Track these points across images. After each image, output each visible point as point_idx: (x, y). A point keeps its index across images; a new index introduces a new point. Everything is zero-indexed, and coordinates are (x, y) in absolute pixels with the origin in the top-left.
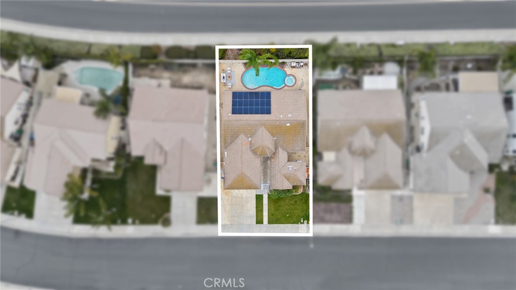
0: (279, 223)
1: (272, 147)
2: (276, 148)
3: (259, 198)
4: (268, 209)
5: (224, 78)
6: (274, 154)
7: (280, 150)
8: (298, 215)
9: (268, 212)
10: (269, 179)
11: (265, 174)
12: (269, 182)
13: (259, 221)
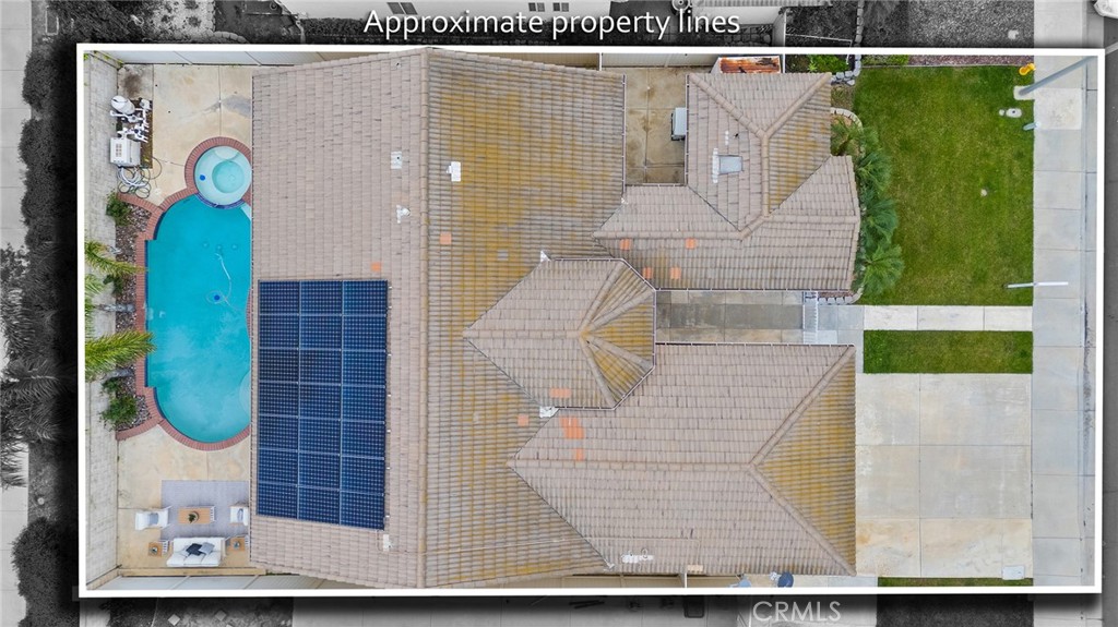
0: (1030, 241)
1: (596, 278)
2: (603, 251)
3: (886, 353)
4: (949, 302)
5: (194, 550)
6: (637, 263)
7: (612, 228)
8: (982, 132)
9: (961, 303)
10: (776, 299)
11: (747, 319)
12: (793, 299)
13: (1016, 353)
